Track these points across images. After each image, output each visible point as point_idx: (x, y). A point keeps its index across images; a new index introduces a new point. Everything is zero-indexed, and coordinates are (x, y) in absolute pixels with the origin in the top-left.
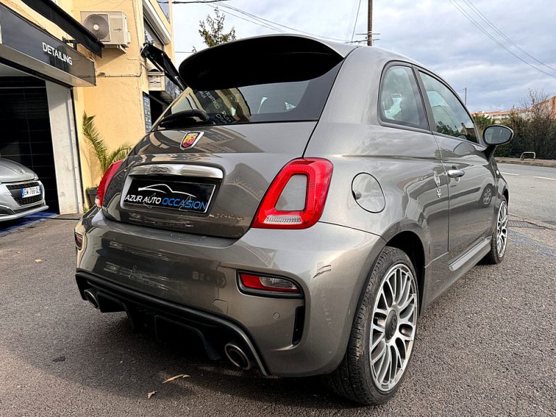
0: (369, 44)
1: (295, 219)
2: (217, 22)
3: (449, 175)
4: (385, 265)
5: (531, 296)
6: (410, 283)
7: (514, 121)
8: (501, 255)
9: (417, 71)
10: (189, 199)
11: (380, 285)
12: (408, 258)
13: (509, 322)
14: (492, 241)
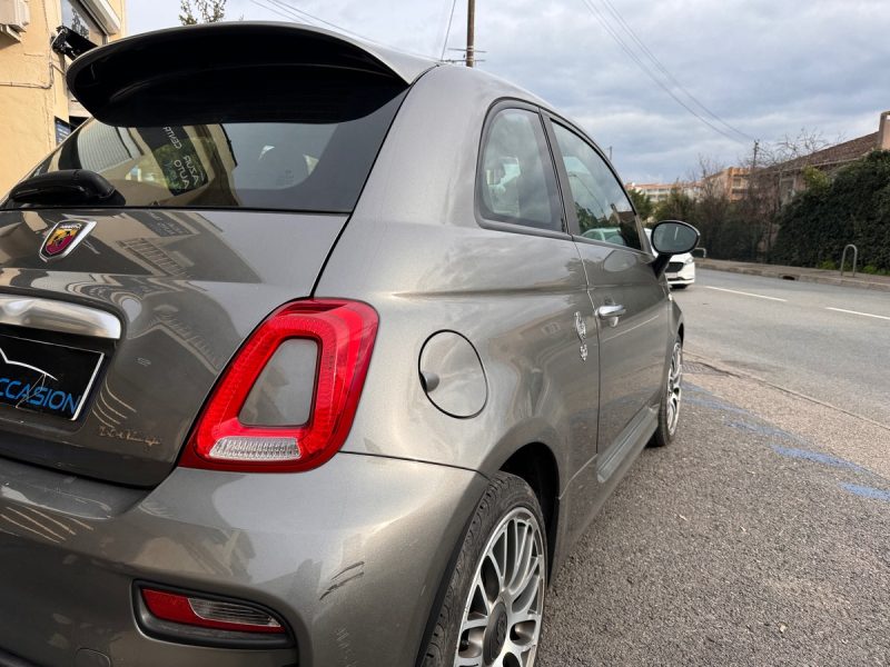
0: (469, 64)
1: (285, 448)
2: (213, 5)
3: (600, 316)
4: (485, 523)
5: (723, 510)
6: (532, 538)
7: (677, 201)
8: (672, 431)
9: (548, 120)
10: (39, 384)
11: (473, 572)
12: (530, 492)
13: (694, 567)
14: (660, 410)
